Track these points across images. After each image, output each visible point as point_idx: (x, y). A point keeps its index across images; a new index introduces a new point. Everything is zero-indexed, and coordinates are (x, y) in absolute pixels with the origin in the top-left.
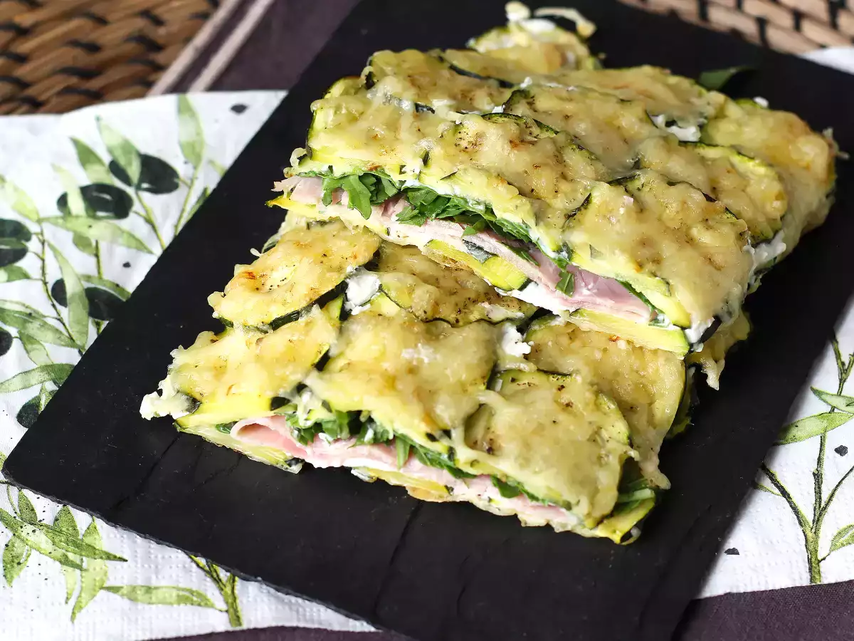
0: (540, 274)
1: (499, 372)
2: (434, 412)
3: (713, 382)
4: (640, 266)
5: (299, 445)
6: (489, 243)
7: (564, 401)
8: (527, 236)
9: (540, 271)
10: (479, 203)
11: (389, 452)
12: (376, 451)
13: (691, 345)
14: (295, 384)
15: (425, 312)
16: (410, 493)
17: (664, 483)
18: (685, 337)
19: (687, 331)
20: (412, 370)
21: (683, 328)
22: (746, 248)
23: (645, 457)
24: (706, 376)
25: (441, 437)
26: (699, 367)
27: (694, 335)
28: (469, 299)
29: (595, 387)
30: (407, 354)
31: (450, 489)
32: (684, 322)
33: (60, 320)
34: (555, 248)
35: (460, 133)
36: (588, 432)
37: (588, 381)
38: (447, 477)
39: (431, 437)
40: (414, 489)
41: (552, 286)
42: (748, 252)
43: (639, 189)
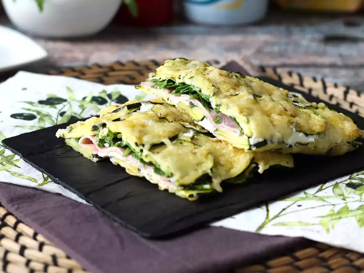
0: (209, 114)
1: (177, 139)
2: (142, 138)
3: (261, 171)
4: (241, 112)
5: (97, 147)
6: (196, 102)
7: (194, 152)
8: (208, 99)
9: (209, 113)
10: (198, 88)
11: (123, 151)
12: (119, 149)
13: (250, 146)
14: (103, 123)
15: (160, 114)
16: (127, 171)
17: (219, 189)
18: (249, 141)
19: (250, 139)
20: (143, 126)
21: (249, 138)
22: (291, 126)
23: (216, 178)
24: (259, 168)
25: (140, 145)
26: (257, 164)
27: (253, 141)
28: (182, 119)
29: (209, 151)
30: (144, 121)
31: (139, 170)
32: (249, 135)
33: (57, 120)
34: (215, 104)
35: (206, 71)
36: (196, 162)
37: (207, 148)
38: (139, 164)
39: (137, 144)
40: (129, 169)
41: (211, 120)
42: (292, 129)
43: (260, 100)
